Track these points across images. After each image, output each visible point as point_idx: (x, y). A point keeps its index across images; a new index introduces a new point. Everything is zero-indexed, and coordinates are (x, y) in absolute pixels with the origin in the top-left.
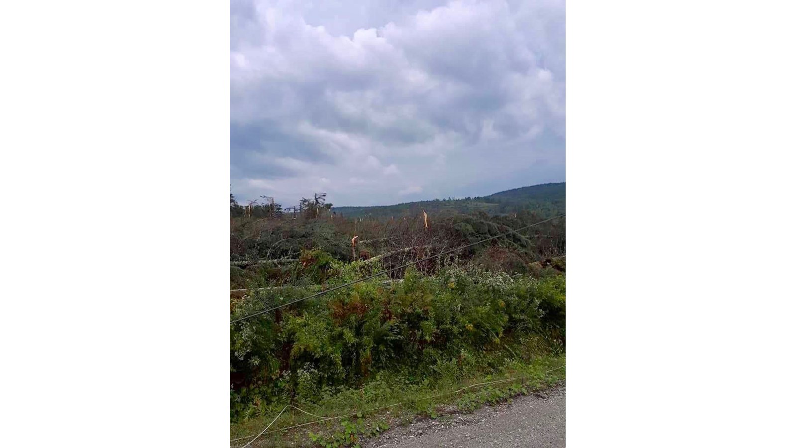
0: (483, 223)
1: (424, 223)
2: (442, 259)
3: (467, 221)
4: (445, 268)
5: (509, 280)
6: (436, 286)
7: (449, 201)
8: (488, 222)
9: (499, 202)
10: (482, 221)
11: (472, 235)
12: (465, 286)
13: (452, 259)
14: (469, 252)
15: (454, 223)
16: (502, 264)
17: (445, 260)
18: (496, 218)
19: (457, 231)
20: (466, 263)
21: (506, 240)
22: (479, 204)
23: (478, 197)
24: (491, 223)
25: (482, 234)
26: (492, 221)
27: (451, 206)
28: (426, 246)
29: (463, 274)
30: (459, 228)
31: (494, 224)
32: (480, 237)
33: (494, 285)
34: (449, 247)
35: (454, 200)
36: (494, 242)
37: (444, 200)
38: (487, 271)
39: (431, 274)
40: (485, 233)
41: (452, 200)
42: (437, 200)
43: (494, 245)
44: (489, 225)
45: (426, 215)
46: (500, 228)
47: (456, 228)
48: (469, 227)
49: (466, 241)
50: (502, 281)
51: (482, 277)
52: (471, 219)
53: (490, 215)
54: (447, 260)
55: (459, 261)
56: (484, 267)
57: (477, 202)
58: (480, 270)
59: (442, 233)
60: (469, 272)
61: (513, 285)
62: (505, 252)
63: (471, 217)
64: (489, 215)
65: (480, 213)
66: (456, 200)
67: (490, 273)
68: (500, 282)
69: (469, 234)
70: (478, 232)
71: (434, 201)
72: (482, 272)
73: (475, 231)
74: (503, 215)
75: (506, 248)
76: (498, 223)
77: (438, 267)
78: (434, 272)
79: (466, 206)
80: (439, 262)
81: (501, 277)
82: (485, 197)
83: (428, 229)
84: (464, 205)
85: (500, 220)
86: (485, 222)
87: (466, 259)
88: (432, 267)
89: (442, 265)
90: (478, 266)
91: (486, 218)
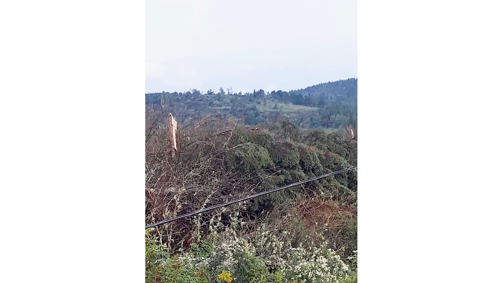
0: (290, 145)
1: (171, 141)
2: (205, 218)
3: (260, 140)
4: (209, 237)
5: (340, 266)
6: (193, 276)
7: (220, 96)
8: (299, 144)
9: (321, 103)
10: (288, 140)
11: (268, 170)
12: (251, 276)
13: (226, 219)
14: (260, 204)
15: (232, 143)
16: (325, 233)
17: (212, 221)
18: (315, 137)
19: (238, 159)
20: (251, 228)
21: (335, 182)
22: (280, 105)
23: (279, 92)
24: (304, 146)
25: (287, 168)
26: (307, 142)
27: (224, 107)
28: (172, 189)
29: (249, 250)
30: (243, 154)
31: (313, 148)
32: (282, 173)
33: (310, 275)
34: (219, 194)
35: (230, 95)
36: (310, 187)
37: (210, 93)
38: (295, 245)
39: (180, 250)
40: (294, 168)
41: (226, 93)
42: (196, 93)
43: (310, 193)
44: (302, 151)
45: (174, 123)
46: (324, 158)
47: (236, 153)
48: (264, 154)
49: (255, 182)
50: (326, 269)
51: (285, 257)
52: (268, 137)
53: (305, 130)
54: (215, 221)
55: (239, 224)
56: (290, 236)
57: (276, 101)
58: (281, 244)
59: (205, 163)
60: (260, 246)
61: (347, 276)
62: (331, 208)
63: (266, 131)
64: (301, 130)
65: (284, 125)
66: (236, 95)
67: (301, 250)
68: (323, 270)
69: (262, 167)
70: (279, 164)
71: (189, 93)
72: (284, 247)
73: (274, 162)
74: (328, 131)
75: (334, 199)
76: (320, 148)
77: (197, 234)
78: (187, 245)
79: (254, 109)
80: (199, 225)
81: (324, 260)
82: (293, 93)
83: (178, 153)
84: (250, 106)
85: (322, 140)
86: (293, 143)
87: (252, 218)
88: (183, 235)
89: (205, 230)
90: (277, 235)
91: (295, 137)
